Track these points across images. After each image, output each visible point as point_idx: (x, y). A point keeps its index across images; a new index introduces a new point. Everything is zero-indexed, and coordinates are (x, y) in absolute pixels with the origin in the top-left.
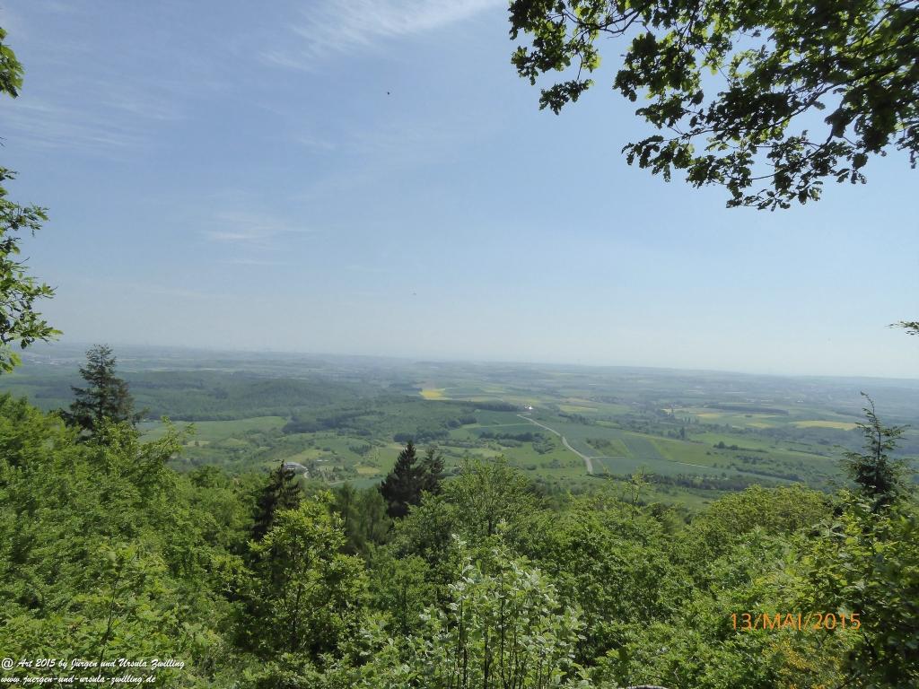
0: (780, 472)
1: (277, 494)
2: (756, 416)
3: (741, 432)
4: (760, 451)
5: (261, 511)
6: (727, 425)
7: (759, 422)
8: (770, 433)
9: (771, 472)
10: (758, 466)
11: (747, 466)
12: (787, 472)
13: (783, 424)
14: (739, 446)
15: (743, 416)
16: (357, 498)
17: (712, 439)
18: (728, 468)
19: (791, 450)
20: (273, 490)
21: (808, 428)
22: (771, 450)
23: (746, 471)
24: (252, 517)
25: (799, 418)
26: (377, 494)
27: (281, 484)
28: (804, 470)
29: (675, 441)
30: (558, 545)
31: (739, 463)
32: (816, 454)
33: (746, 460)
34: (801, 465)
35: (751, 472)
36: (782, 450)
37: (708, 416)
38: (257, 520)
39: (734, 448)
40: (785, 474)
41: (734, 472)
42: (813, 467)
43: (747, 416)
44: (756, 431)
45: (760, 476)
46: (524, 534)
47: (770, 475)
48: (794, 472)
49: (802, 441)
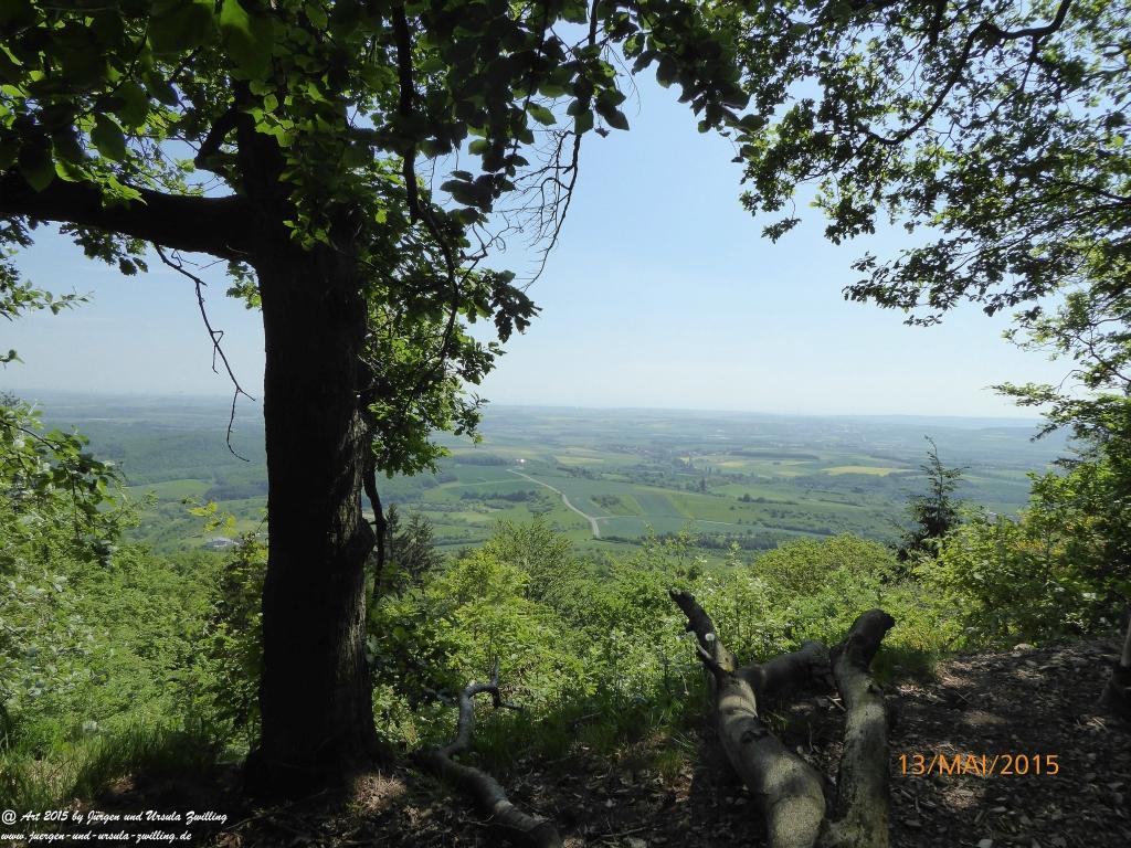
0: (810, 526)
2: (784, 462)
3: (768, 482)
4: (790, 503)
6: (752, 474)
7: (788, 470)
8: (799, 481)
9: (801, 526)
10: (788, 521)
11: (776, 521)
12: (818, 525)
13: (814, 472)
14: (767, 498)
15: (770, 463)
17: (737, 492)
18: (755, 523)
19: (822, 500)
21: (848, 474)
22: (801, 502)
23: (774, 527)
25: (831, 464)
28: (836, 522)
29: (694, 494)
31: (767, 518)
32: (851, 504)
33: (774, 514)
34: (833, 517)
35: (780, 527)
36: (813, 501)
37: (733, 465)
39: (761, 501)
40: (817, 528)
41: (761, 528)
42: (846, 519)
43: (775, 464)
44: (785, 480)
45: (792, 533)
47: (800, 530)
48: (825, 525)
49: (834, 489)
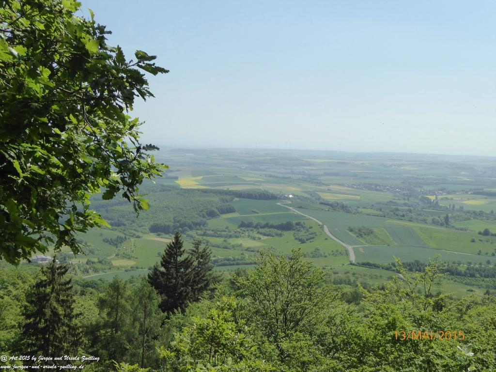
1: (48, 290)
5: (31, 308)
16: (128, 293)
17: (477, 226)
18: (493, 255)
20: (45, 286)
24: (23, 314)
26: (149, 288)
27: (53, 279)
29: (439, 228)
30: (360, 338)
38: (28, 317)
46: (322, 328)
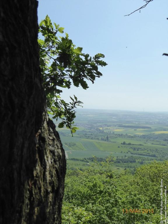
0: (149, 154)
2: (138, 130)
3: (132, 137)
4: (140, 145)
6: (126, 134)
7: (139, 132)
8: (144, 137)
9: (145, 154)
10: (139, 152)
11: (136, 152)
12: (151, 154)
13: (149, 133)
14: (131, 143)
15: (133, 130)
17: (121, 140)
18: (127, 153)
19: (153, 144)
21: (159, 134)
22: (144, 145)
23: (135, 154)
25: (156, 130)
28: (158, 152)
31: (132, 150)
32: (163, 145)
33: (134, 149)
34: (157, 150)
35: (137, 154)
36: (149, 144)
39: (130, 144)
40: (151, 155)
41: (129, 155)
42: (162, 151)
43: (134, 130)
44: (138, 136)
45: (141, 156)
47: (144, 155)
48: (154, 153)
49: (157, 140)
